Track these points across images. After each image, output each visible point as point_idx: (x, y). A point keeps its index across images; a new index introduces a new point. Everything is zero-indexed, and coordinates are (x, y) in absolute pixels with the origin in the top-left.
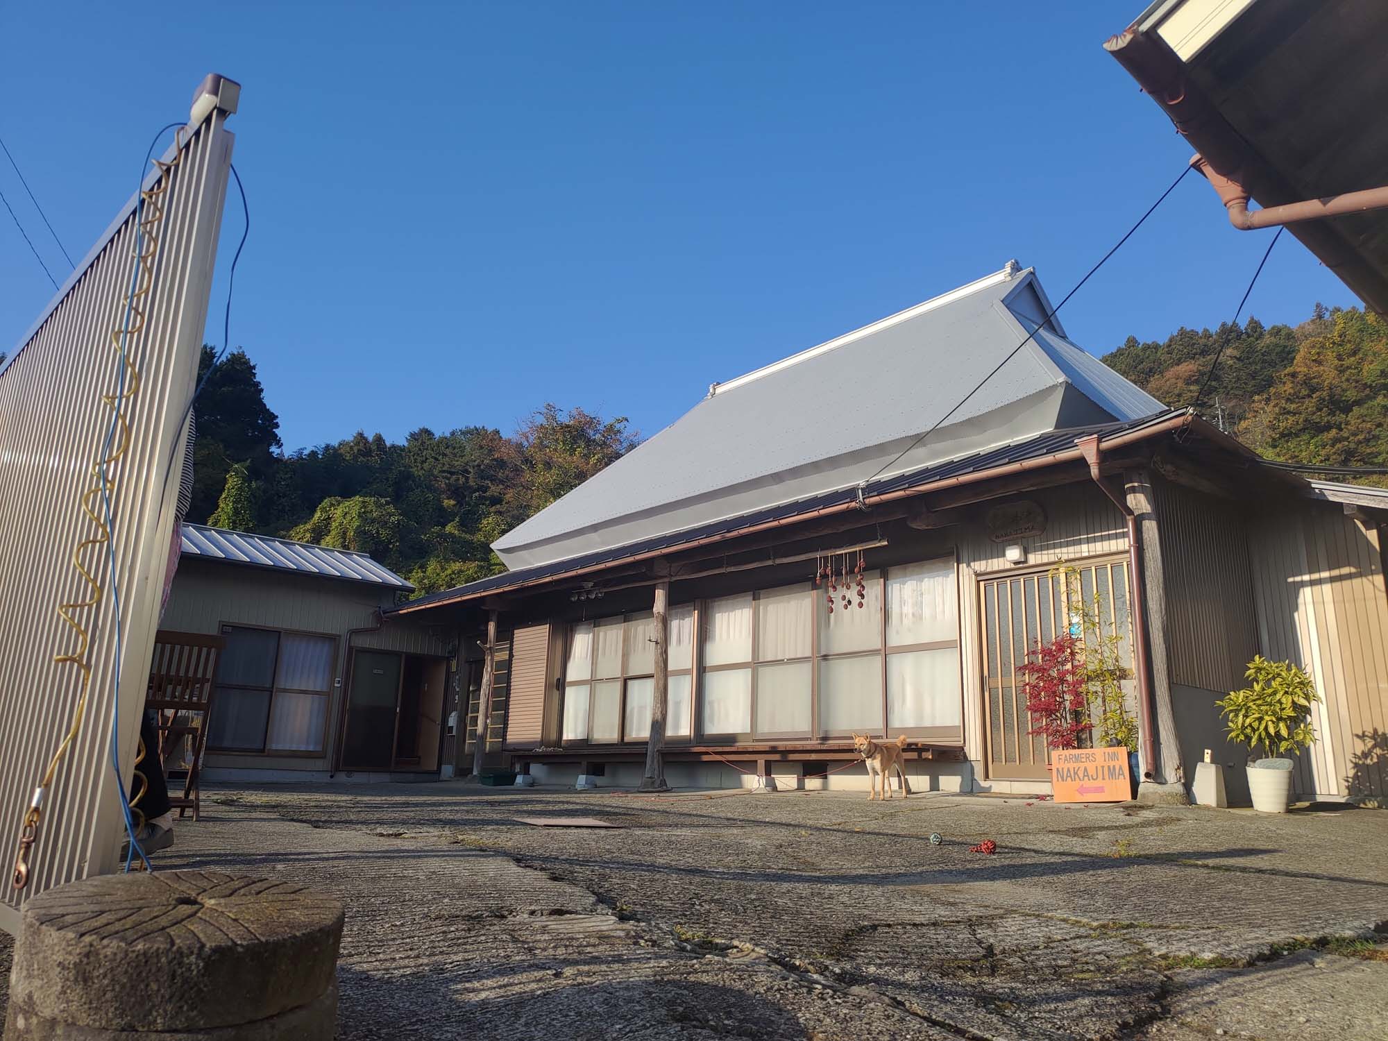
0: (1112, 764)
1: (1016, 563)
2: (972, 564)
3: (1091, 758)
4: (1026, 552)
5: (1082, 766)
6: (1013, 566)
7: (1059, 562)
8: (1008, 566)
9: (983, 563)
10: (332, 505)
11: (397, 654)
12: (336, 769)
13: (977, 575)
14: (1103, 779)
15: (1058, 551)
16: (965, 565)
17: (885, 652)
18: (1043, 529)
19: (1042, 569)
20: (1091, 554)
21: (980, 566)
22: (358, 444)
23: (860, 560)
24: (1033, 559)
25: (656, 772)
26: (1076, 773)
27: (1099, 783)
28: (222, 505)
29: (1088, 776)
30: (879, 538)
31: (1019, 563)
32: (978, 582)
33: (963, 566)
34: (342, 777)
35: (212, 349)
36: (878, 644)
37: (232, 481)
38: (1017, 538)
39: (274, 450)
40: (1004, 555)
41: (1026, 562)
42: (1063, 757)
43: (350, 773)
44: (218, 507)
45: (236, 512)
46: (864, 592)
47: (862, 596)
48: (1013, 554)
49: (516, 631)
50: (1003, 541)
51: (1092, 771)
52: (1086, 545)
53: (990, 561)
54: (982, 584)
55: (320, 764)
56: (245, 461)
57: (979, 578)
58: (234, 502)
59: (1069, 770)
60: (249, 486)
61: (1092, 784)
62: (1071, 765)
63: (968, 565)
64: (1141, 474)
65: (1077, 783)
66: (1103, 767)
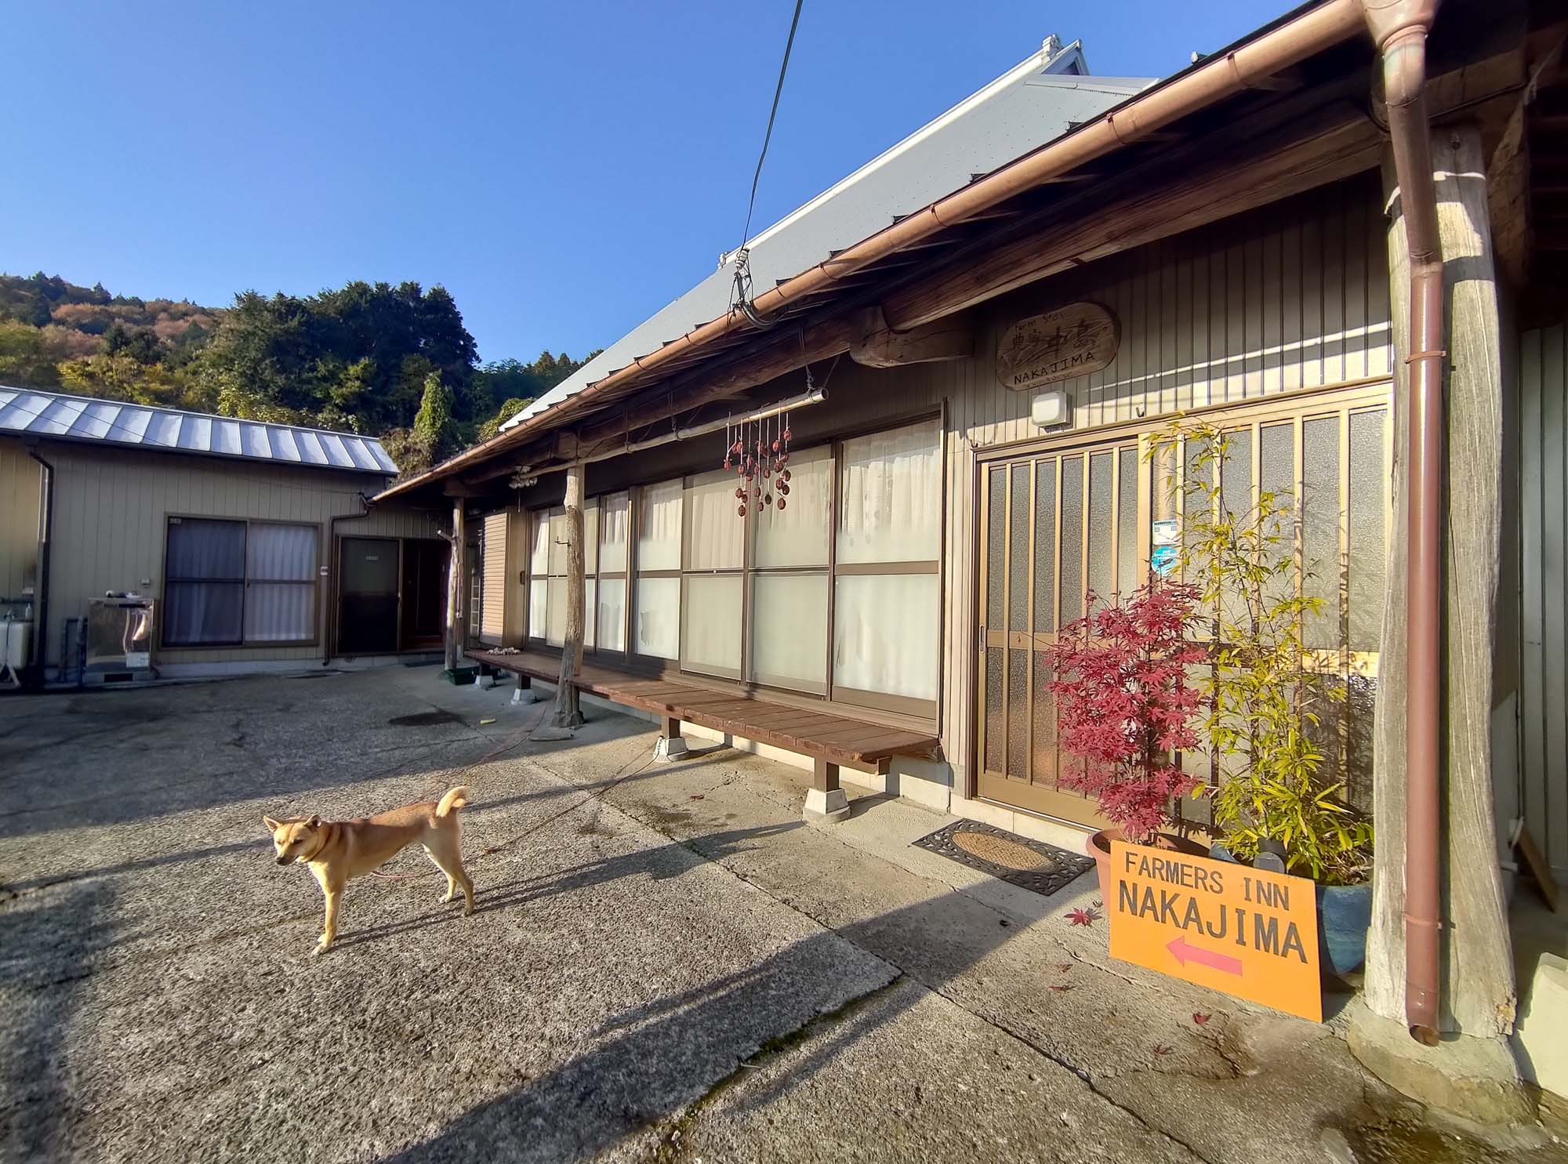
0: (1267, 912)
1: (1048, 428)
2: (970, 431)
3: (1209, 882)
4: (1071, 404)
5: (1186, 894)
6: (1043, 433)
7: (1143, 420)
8: (1034, 433)
9: (990, 428)
10: (512, 404)
11: (394, 541)
12: (330, 655)
13: (976, 450)
14: (1241, 941)
15: (1138, 398)
16: (957, 433)
17: (834, 571)
18: (1111, 356)
19: (1101, 438)
20: (1215, 402)
21: (983, 434)
22: (545, 360)
23: (783, 429)
24: (1083, 417)
25: (567, 706)
26: (1167, 906)
27: (1227, 946)
28: (423, 405)
29: (1198, 920)
30: (810, 387)
31: (1056, 427)
32: (979, 463)
33: (955, 435)
34: (341, 664)
35: (417, 285)
36: (824, 560)
37: (429, 387)
38: (1056, 380)
39: (475, 364)
40: (1029, 413)
41: (1069, 423)
42: (1138, 860)
43: (349, 658)
44: (421, 407)
45: (434, 410)
46: (788, 483)
47: (786, 490)
48: (1047, 408)
49: (486, 519)
50: (1029, 388)
51: (1209, 912)
52: (1205, 384)
53: (1001, 425)
54: (985, 466)
55: (312, 652)
56: (437, 370)
57: (980, 457)
58: (432, 403)
59: (1149, 892)
60: (443, 391)
61: (1206, 942)
62: (1158, 885)
63: (963, 434)
64: (1456, 146)
65: (1169, 931)
66: (1240, 913)
